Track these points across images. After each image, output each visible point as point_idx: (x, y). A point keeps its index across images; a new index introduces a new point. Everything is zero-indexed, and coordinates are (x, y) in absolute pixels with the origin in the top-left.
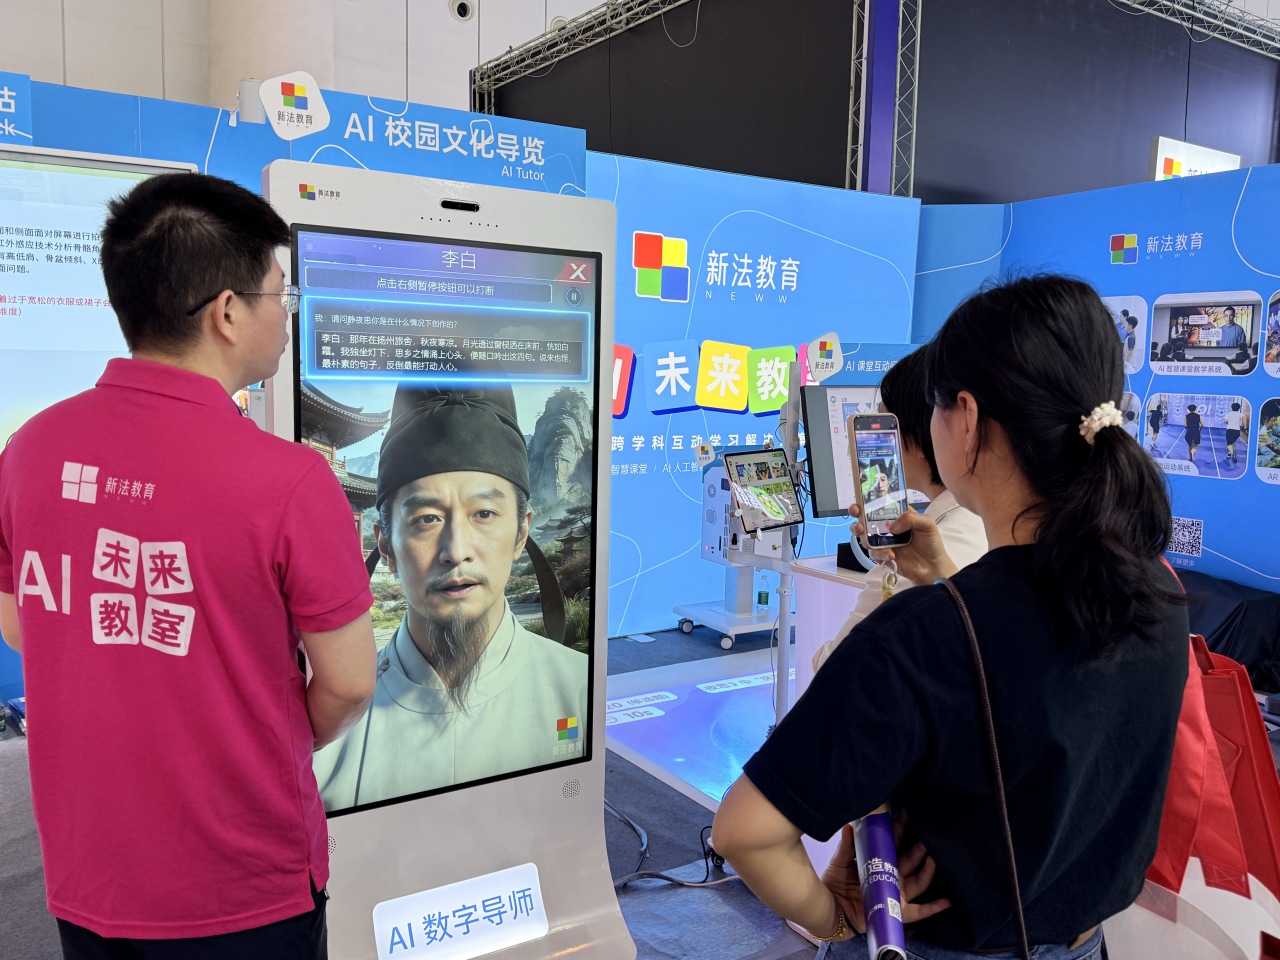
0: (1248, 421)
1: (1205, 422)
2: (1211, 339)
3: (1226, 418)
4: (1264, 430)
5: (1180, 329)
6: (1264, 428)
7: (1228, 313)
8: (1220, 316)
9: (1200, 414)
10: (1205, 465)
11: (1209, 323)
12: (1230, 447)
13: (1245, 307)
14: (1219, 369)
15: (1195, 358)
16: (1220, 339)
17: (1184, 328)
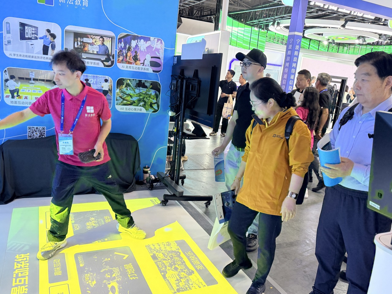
0: (111, 87)
1: (93, 87)
2: (94, 50)
3: (102, 85)
4: (118, 91)
5: (79, 44)
7: (101, 39)
8: (97, 40)
9: (90, 83)
11: (93, 43)
13: (108, 38)
14: (98, 64)
15: (87, 58)
16: (98, 50)
17: (81, 43)
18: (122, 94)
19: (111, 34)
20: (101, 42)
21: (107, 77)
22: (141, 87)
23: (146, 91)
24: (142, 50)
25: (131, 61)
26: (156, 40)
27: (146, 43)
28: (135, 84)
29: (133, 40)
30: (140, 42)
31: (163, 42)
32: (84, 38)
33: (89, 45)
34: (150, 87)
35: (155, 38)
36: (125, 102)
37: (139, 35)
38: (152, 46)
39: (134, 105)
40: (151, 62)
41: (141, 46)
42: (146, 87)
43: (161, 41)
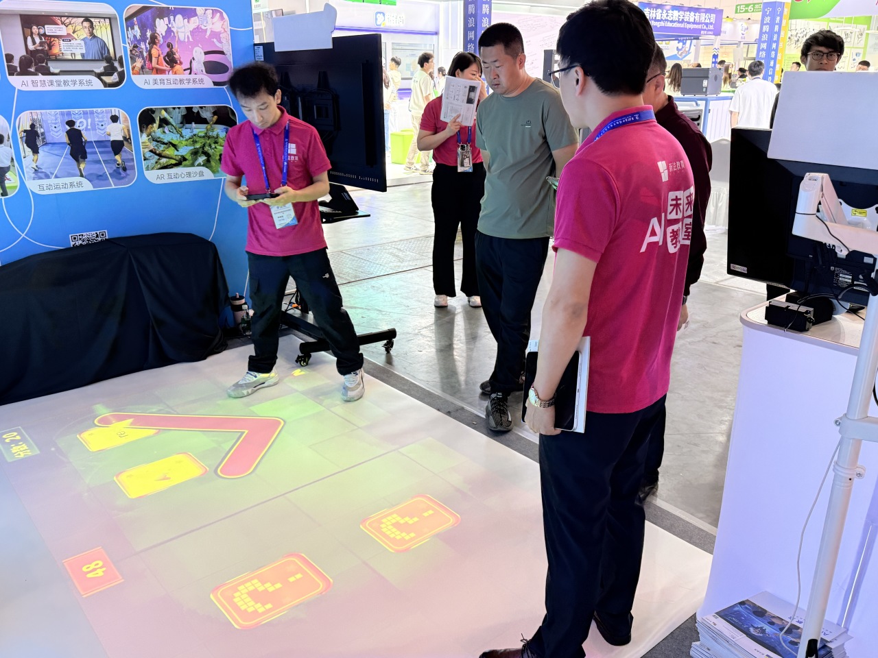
0: (129, 131)
1: (87, 136)
2: (74, 51)
3: (108, 131)
4: (144, 138)
5: (38, 40)
6: (144, 135)
7: (86, 24)
9: (79, 128)
10: (97, 178)
11: (69, 35)
12: (117, 157)
13: (102, 20)
14: (89, 82)
15: (61, 71)
16: (84, 51)
17: (41, 39)
18: (155, 143)
19: (108, 9)
20: (87, 30)
21: (115, 111)
22: (193, 123)
23: (205, 130)
24: (182, 39)
25: (162, 66)
26: (209, 12)
27: (188, 22)
28: (180, 119)
29: (158, 20)
30: (174, 20)
31: (224, 14)
32: (46, 26)
33: (61, 41)
34: (212, 120)
35: (206, 10)
36: (164, 161)
37: (170, 6)
38: (203, 28)
39: (185, 166)
40: (206, 64)
41: (179, 30)
42: (204, 121)
43: (221, 13)
